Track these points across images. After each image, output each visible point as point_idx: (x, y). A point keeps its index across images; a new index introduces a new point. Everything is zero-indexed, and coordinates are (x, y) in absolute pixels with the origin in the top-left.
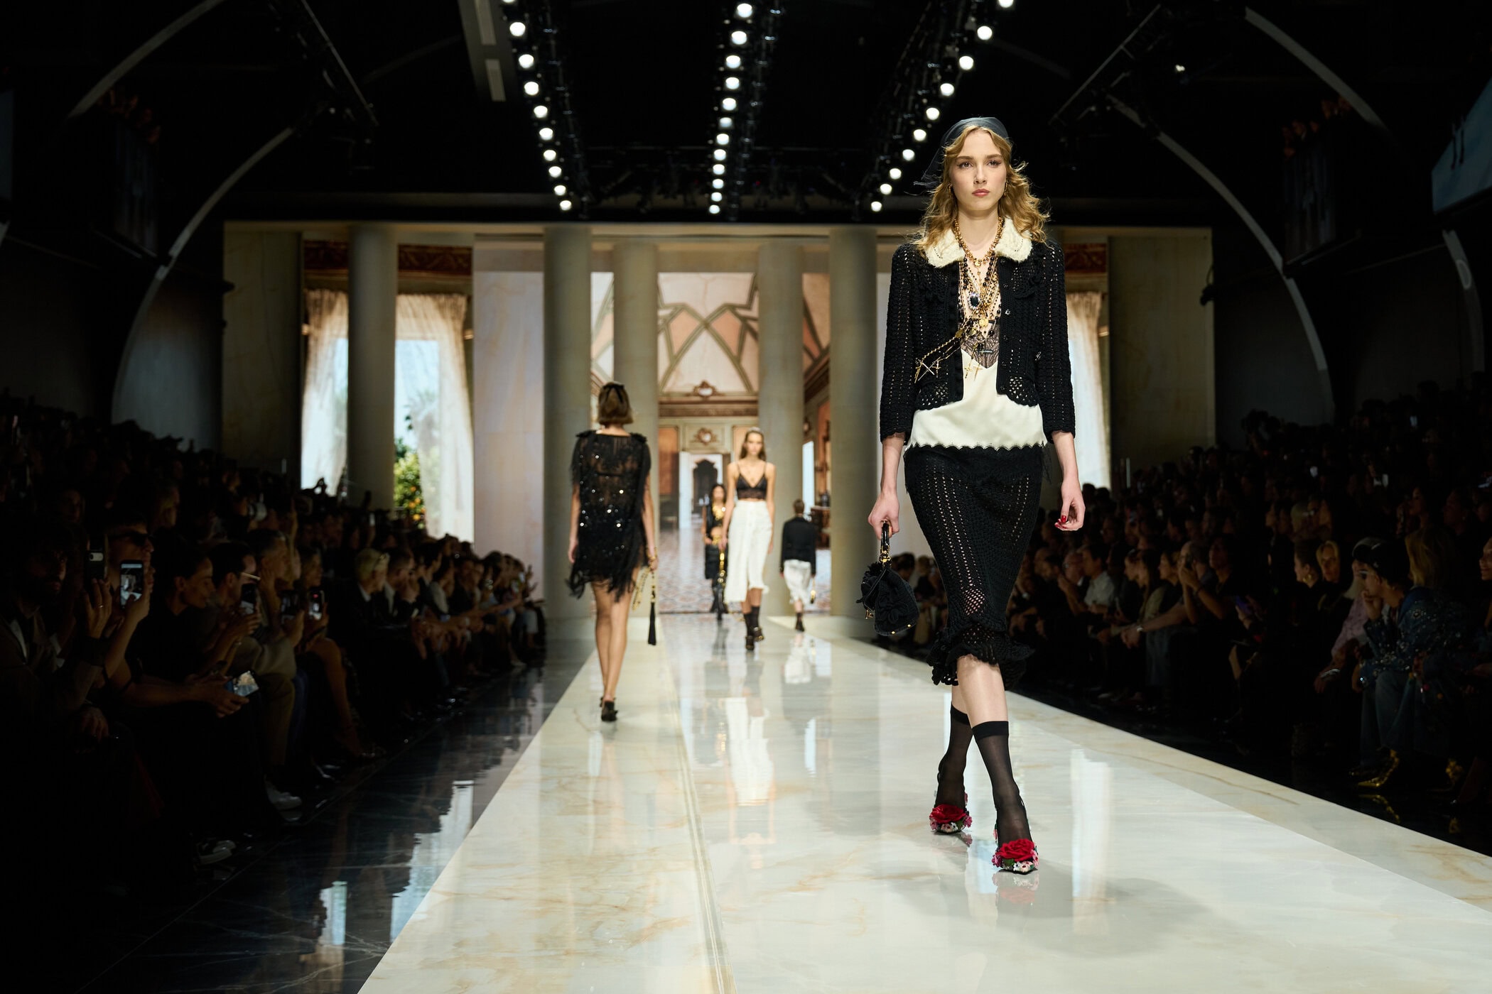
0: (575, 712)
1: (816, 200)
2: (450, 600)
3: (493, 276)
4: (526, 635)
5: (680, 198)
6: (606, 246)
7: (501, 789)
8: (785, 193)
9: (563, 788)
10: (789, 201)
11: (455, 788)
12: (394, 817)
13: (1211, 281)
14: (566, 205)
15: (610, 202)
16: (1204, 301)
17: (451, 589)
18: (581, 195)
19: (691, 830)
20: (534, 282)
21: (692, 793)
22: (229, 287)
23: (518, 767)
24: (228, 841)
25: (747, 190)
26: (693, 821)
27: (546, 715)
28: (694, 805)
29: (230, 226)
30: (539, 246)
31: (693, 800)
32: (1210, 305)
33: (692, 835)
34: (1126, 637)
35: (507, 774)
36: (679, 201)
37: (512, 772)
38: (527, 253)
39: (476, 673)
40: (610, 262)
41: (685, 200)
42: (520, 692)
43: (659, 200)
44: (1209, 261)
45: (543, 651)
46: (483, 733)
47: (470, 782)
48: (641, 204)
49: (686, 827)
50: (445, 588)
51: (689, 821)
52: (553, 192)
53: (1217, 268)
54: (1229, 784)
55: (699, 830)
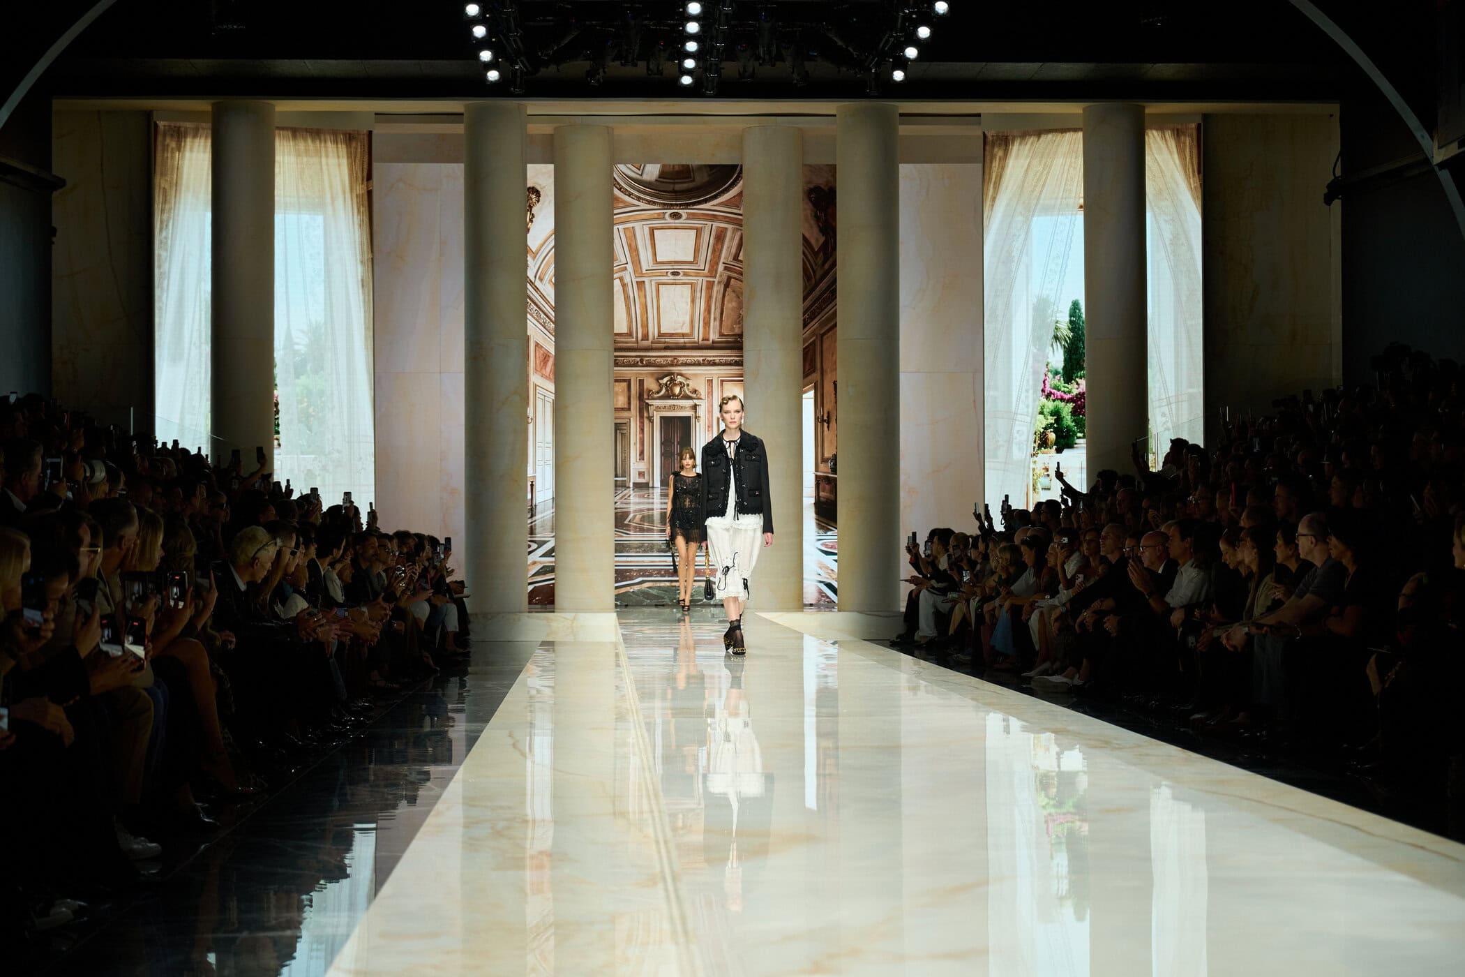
0: (510, 735)
1: (821, 68)
2: (346, 589)
3: (398, 168)
4: (445, 634)
5: (642, 65)
6: (546, 129)
7: (419, 835)
8: (780, 58)
9: (498, 834)
10: (784, 68)
11: (356, 833)
12: (280, 870)
13: (1338, 173)
14: (493, 75)
15: (549, 71)
16: (1328, 200)
17: (348, 574)
18: (514, 63)
19: (666, 890)
20: (452, 176)
21: (666, 842)
22: (60, 183)
23: (440, 806)
24: (69, 900)
25: (729, 55)
26: (669, 880)
27: (472, 740)
28: (669, 858)
29: (58, 104)
30: (459, 129)
31: (668, 852)
32: (1337, 204)
33: (668, 898)
34: (1228, 639)
35: (426, 814)
36: (640, 69)
37: (432, 813)
38: (442, 137)
39: (381, 683)
40: (550, 151)
41: (648, 68)
42: (436, 708)
43: (615, 68)
44: (1336, 147)
45: (467, 655)
46: (392, 762)
47: (373, 826)
48: (591, 73)
49: (661, 886)
50: (340, 575)
51: (664, 879)
52: (477, 57)
53: (1346, 155)
54: (1369, 833)
55: (676, 890)
